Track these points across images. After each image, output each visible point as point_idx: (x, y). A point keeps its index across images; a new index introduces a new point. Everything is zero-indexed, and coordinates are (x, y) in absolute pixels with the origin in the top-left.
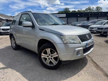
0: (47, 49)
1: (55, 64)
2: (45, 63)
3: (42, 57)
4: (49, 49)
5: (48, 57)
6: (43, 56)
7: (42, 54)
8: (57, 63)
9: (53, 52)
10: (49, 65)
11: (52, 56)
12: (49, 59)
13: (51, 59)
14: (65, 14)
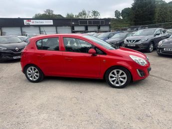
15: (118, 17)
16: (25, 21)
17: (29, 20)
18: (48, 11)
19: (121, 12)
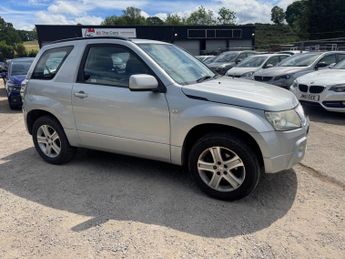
0: (211, 150)
1: (235, 186)
2: (209, 184)
3: (199, 168)
4: (218, 148)
5: (215, 168)
6: (203, 165)
7: (200, 162)
8: (240, 182)
9: (228, 156)
10: (220, 189)
11: (226, 166)
12: (219, 173)
13: (225, 173)
14: (134, 30)
15: (276, 21)
16: (84, 30)
17: (91, 28)
18: (131, 10)
19: (285, 10)
